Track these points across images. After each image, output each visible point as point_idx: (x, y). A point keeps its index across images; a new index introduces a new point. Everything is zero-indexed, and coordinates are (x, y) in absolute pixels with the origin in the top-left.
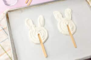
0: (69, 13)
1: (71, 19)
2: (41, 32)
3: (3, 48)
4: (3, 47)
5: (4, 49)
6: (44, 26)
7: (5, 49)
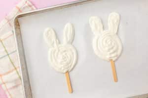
0: (116, 21)
1: (117, 34)
2: (66, 52)
3: (12, 63)
4: (13, 61)
5: (13, 65)
6: (72, 43)
7: (15, 65)
